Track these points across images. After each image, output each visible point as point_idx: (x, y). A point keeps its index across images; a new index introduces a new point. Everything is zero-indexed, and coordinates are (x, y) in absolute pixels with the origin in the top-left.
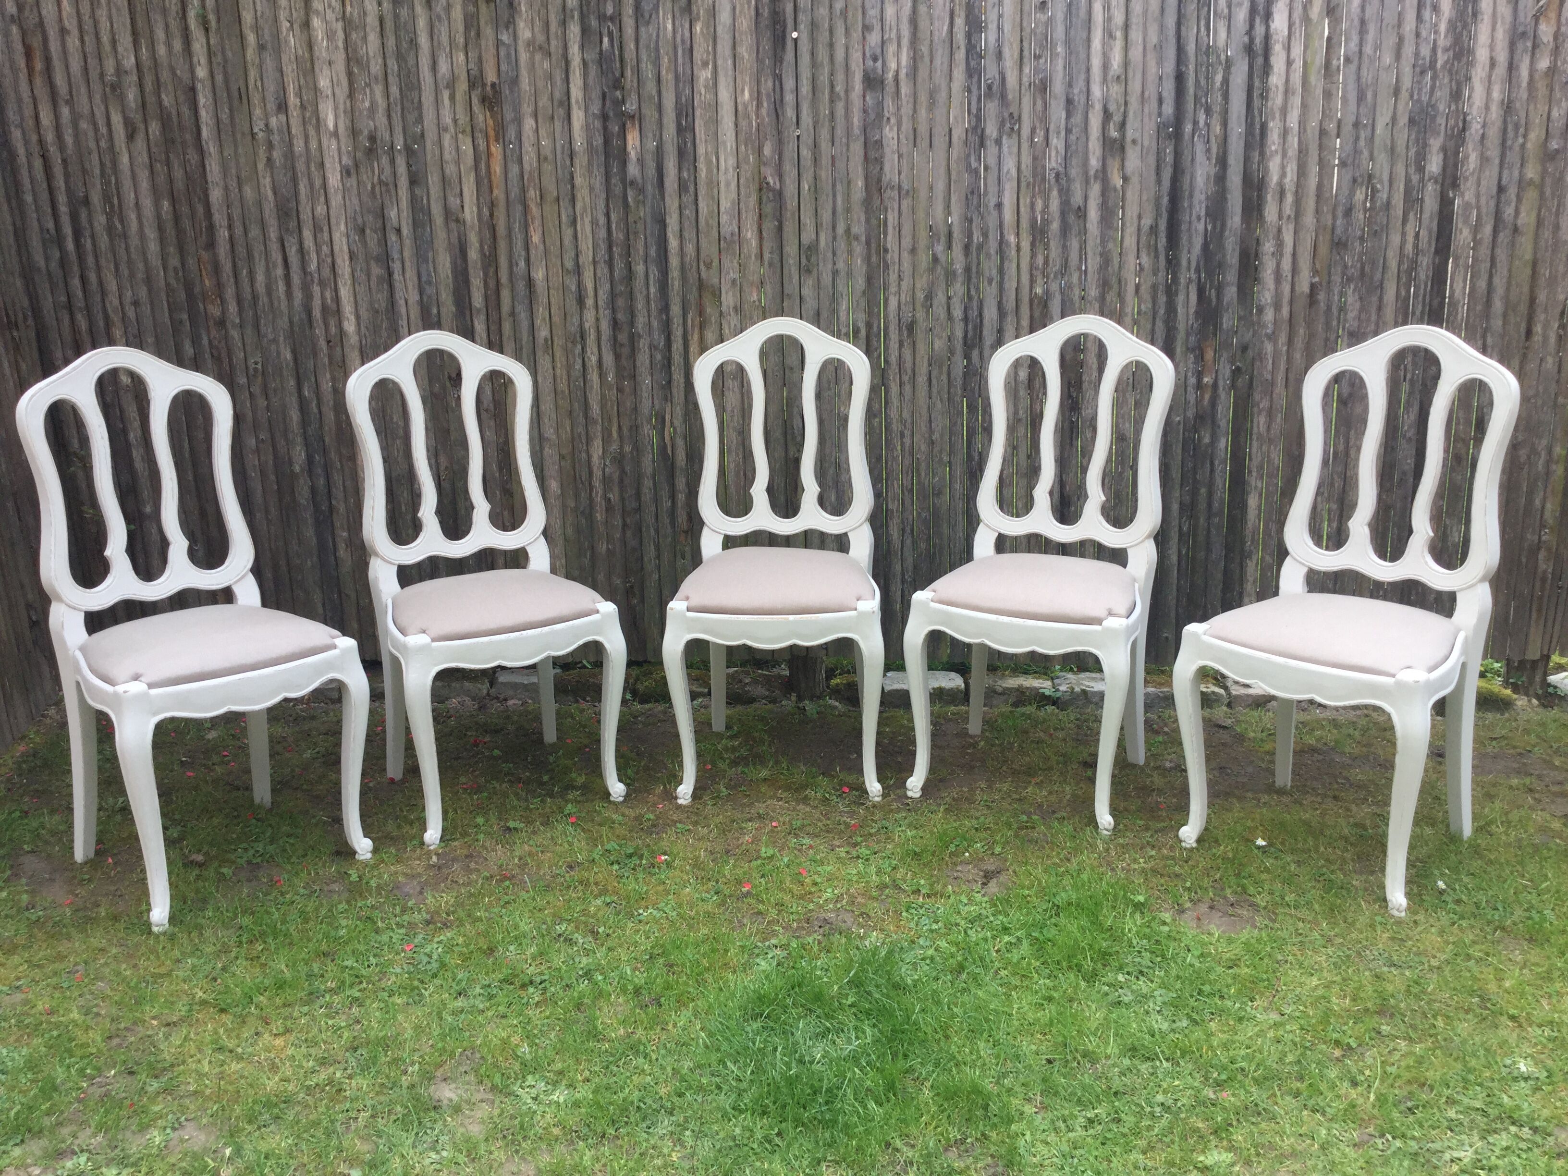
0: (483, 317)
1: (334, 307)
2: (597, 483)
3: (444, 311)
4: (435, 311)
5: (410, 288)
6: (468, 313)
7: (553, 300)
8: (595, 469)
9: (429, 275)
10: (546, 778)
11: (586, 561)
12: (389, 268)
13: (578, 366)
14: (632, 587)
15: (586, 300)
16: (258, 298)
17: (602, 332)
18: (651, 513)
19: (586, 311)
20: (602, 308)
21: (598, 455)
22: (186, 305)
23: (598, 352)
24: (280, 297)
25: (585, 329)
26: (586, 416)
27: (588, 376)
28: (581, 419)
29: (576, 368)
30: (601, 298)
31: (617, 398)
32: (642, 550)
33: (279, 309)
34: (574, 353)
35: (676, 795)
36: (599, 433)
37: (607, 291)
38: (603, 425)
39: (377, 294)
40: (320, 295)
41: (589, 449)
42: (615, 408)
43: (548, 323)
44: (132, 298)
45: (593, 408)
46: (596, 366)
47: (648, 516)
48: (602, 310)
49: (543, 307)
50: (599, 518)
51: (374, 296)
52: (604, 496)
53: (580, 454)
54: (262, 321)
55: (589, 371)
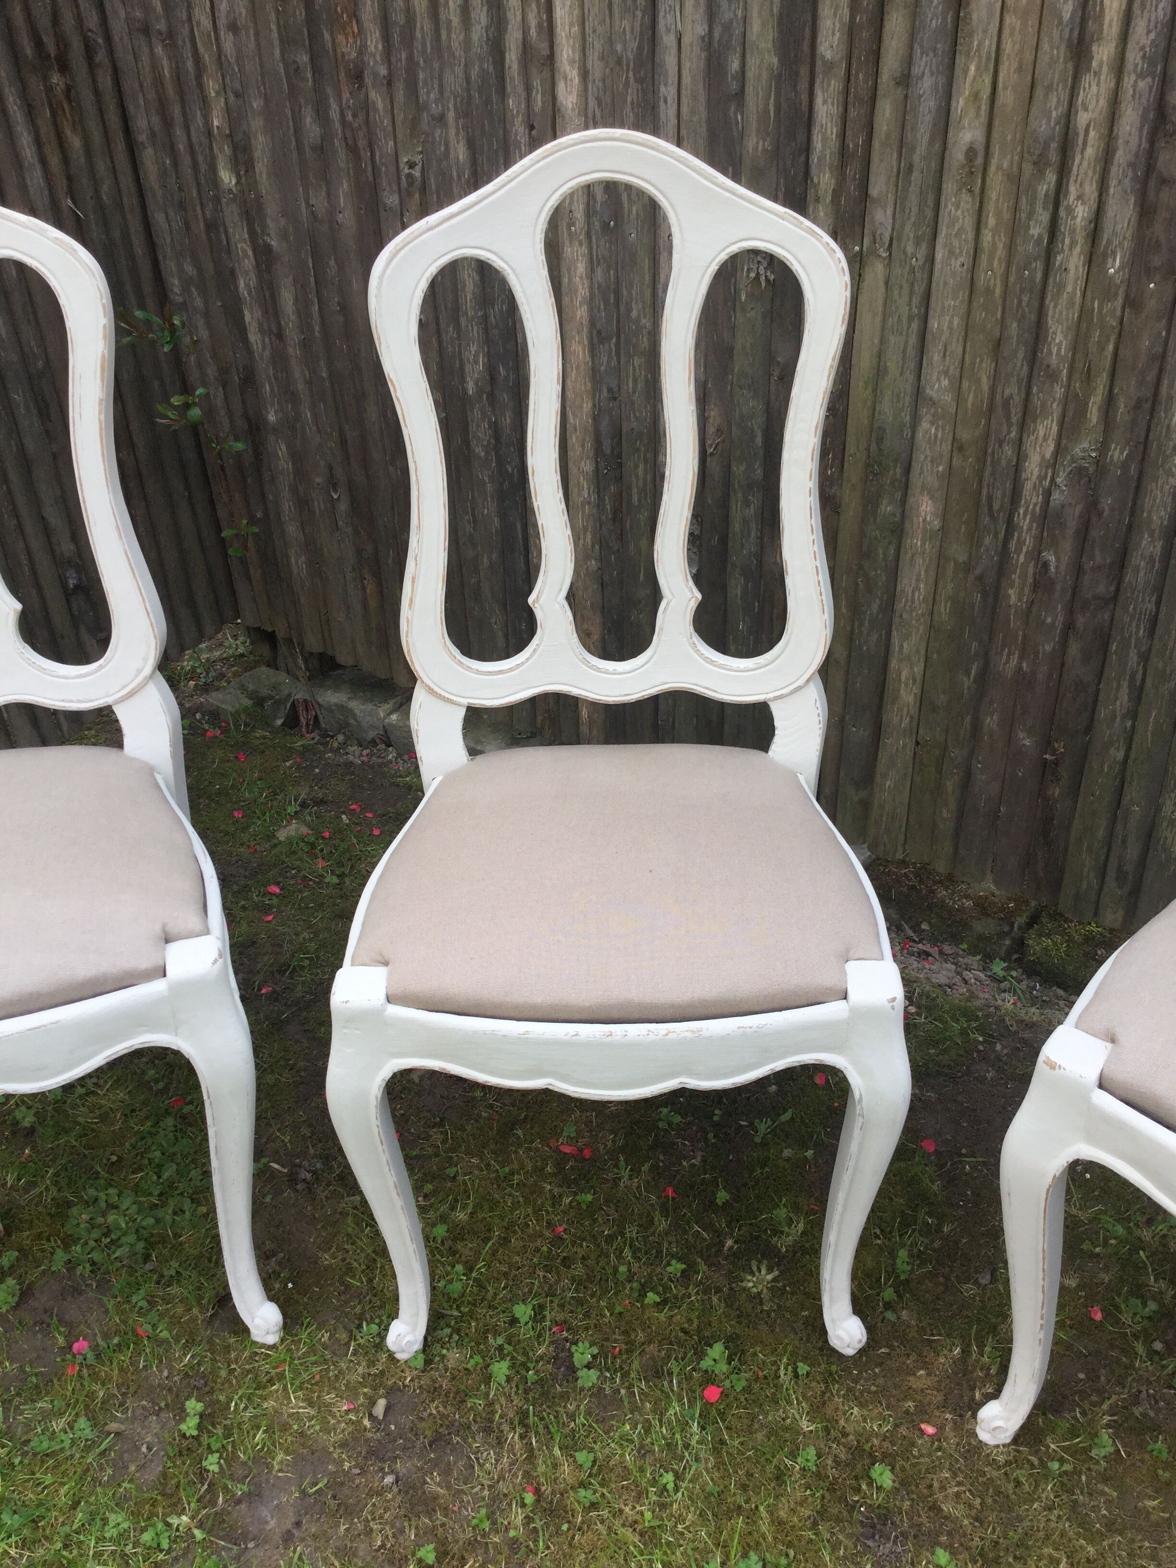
0: (835, 85)
1: (543, 48)
2: (1024, 521)
3: (752, 62)
4: (735, 65)
6: (804, 71)
7: (1008, 46)
8: (1028, 486)
10: (722, 1196)
11: (967, 682)
13: (1037, 229)
14: (1056, 763)
15: (1094, 48)
16: (415, 21)
17: (1120, 141)
18: (1140, 614)
19: (1087, 80)
20: (1135, 71)
21: (1043, 457)
22: (306, 34)
23: (1096, 194)
24: (451, 21)
25: (1075, 127)
26: (1033, 357)
27: (1059, 258)
28: (1019, 364)
29: (1031, 232)
30: (1138, 43)
31: (1121, 323)
32: (1098, 690)
33: (449, 47)
34: (1035, 192)
35: (974, 1416)
36: (1055, 405)
37: (1157, 22)
38: (1069, 385)
39: (622, 18)
40: (519, 18)
41: (1024, 439)
42: (1111, 347)
43: (984, 108)
44: (229, 12)
45: (1054, 339)
46: (1084, 234)
47: (1131, 621)
48: (1133, 77)
49: (980, 62)
50: (1013, 599)
51: (617, 23)
52: (1036, 554)
53: (1000, 446)
54: (421, 76)
55: (1063, 242)
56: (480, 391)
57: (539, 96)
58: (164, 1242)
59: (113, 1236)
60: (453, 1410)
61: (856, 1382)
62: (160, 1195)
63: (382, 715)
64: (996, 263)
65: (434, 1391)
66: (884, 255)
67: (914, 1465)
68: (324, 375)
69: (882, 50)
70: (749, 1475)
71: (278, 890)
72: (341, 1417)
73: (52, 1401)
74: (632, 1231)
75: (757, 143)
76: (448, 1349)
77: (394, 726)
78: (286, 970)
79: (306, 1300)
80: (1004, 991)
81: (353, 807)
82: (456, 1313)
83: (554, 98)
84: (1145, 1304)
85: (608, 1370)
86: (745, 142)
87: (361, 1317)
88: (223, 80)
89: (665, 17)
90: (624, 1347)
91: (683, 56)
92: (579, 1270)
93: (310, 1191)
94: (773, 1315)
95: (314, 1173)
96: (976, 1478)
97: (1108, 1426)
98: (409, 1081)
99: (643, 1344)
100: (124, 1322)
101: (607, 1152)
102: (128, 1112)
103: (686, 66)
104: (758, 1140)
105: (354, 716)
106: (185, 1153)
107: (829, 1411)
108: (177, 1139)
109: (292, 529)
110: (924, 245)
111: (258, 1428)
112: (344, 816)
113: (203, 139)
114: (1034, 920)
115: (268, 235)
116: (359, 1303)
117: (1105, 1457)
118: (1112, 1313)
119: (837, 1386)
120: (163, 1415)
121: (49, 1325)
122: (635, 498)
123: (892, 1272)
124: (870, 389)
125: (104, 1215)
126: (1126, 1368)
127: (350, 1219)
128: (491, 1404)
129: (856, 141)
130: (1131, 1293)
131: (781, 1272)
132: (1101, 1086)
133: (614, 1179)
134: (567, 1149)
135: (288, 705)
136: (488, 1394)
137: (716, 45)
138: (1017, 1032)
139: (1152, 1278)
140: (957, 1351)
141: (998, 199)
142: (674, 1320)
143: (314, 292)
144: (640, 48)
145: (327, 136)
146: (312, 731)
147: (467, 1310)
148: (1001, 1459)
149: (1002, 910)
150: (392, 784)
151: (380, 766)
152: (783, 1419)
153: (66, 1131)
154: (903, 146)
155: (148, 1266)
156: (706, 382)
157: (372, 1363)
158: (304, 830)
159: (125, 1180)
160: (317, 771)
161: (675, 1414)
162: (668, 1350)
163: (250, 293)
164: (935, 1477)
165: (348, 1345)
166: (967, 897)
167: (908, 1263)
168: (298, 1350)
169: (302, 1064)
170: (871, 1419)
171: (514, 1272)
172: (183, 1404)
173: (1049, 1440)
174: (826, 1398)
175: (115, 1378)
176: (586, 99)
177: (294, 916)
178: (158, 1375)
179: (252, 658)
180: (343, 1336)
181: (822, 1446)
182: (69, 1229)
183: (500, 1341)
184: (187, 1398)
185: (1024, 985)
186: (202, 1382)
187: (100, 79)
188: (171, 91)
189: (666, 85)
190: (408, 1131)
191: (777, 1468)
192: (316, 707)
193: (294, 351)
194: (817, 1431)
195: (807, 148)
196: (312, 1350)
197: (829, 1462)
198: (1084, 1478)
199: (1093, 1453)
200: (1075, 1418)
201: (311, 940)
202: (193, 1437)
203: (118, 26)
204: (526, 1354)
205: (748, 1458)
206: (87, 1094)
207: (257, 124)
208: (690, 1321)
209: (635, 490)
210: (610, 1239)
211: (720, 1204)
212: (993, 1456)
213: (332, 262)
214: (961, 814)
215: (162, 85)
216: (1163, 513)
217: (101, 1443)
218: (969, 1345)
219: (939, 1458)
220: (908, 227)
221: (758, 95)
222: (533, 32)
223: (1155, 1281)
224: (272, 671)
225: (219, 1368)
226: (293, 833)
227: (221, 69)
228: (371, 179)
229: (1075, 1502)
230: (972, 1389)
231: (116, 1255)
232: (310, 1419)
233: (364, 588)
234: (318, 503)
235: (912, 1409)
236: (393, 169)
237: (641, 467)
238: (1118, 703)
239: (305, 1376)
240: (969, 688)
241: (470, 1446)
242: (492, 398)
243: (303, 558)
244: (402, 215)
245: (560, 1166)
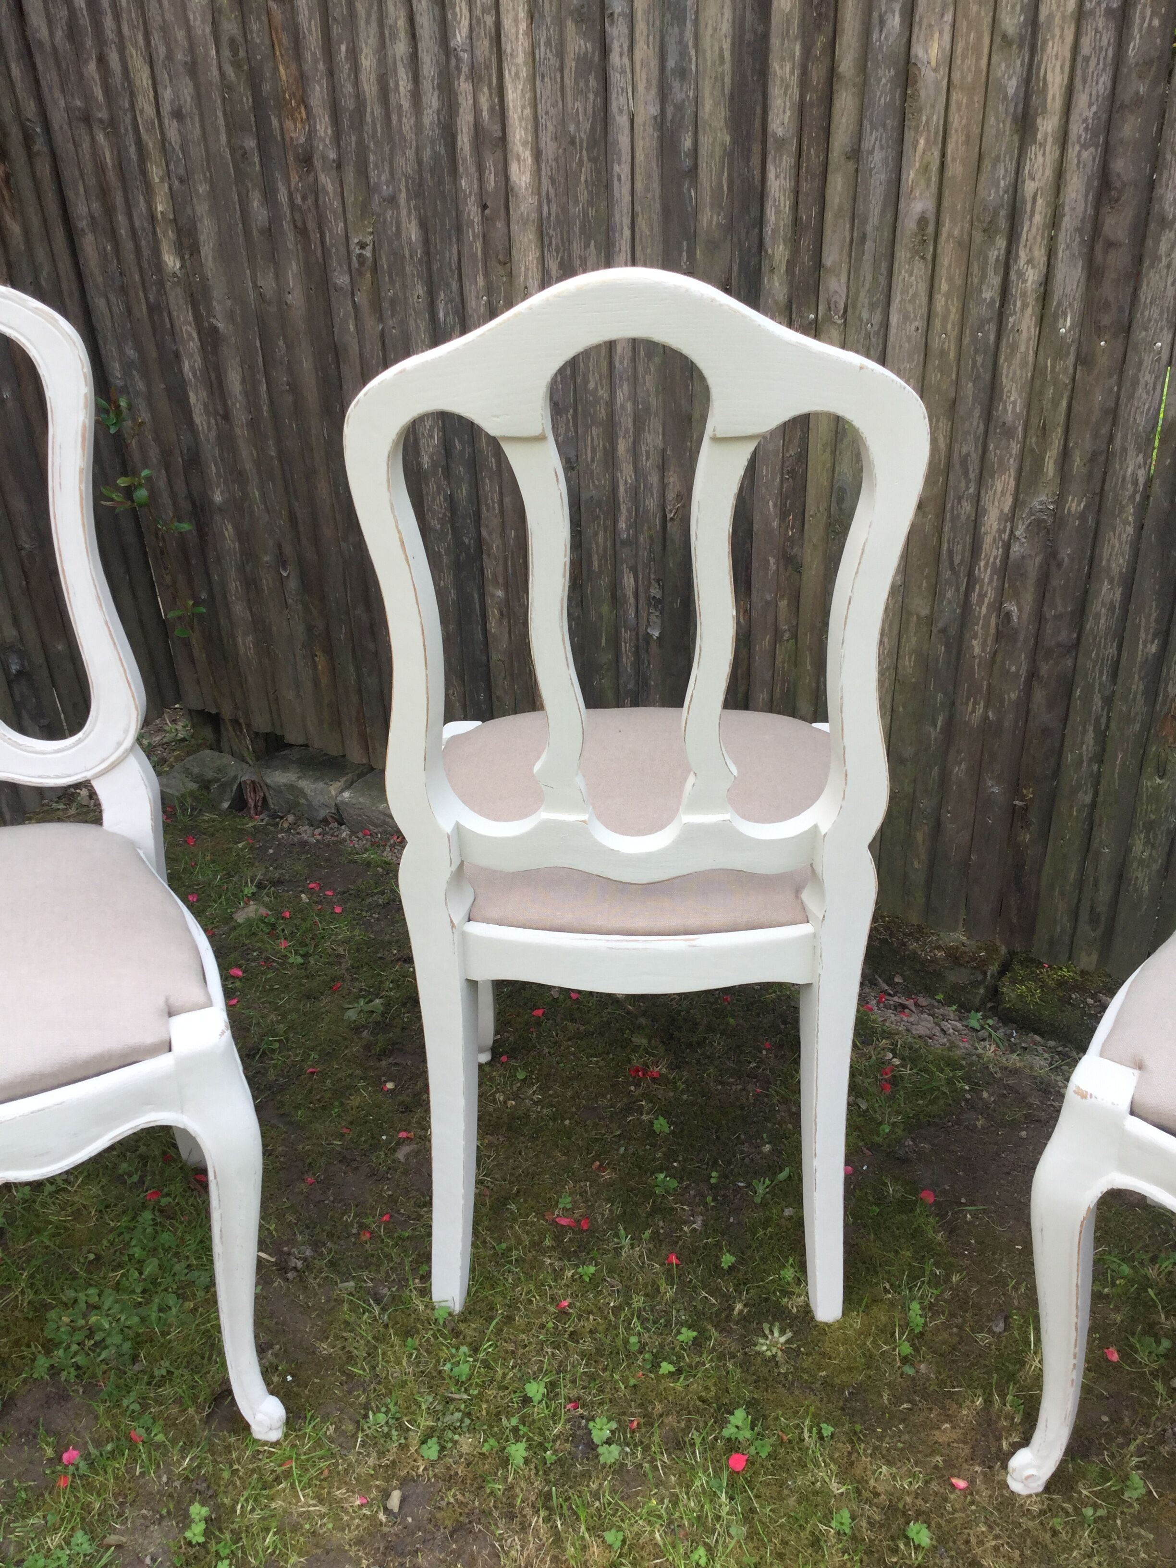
0: (787, 160)
1: (495, 128)
2: (985, 573)
3: (705, 141)
4: (688, 143)
5: (641, 87)
6: (756, 148)
8: (988, 540)
9: (683, 54)
10: (727, 1259)
11: (934, 733)
12: (603, 33)
13: (990, 291)
14: (1026, 809)
15: (1039, 120)
16: (365, 107)
17: (1067, 208)
18: (1103, 660)
19: (1033, 151)
20: (1079, 142)
21: (1002, 511)
22: (253, 119)
23: (1045, 258)
24: (401, 106)
25: (1023, 196)
26: (988, 416)
27: (1011, 320)
28: (975, 423)
29: (984, 296)
30: (1080, 115)
31: (1074, 379)
32: (1064, 735)
33: (400, 131)
34: (986, 258)
35: (1005, 1467)
36: (1012, 461)
37: (1098, 96)
38: (1024, 442)
39: (575, 99)
40: (471, 102)
41: (983, 494)
42: (1064, 403)
43: (934, 178)
44: (172, 101)
45: (1009, 397)
46: (1034, 296)
47: (1094, 667)
48: (1077, 148)
49: (929, 136)
50: (977, 650)
51: (570, 105)
52: (998, 606)
53: (959, 502)
54: (372, 158)
55: (1015, 306)
56: (434, 465)
57: (492, 176)
58: (152, 1341)
59: (97, 1338)
60: (472, 1498)
61: (881, 1438)
62: (144, 1291)
63: (333, 793)
64: (949, 326)
65: (450, 1479)
66: (839, 322)
67: (949, 1521)
68: (273, 454)
69: (833, 126)
70: (785, 1543)
71: (240, 973)
72: (354, 1512)
73: (44, 1517)
74: (638, 1301)
75: (712, 217)
76: (460, 1435)
77: (346, 804)
78: (255, 1055)
79: (306, 1392)
80: (984, 1040)
81: (311, 886)
82: (465, 1397)
83: (507, 178)
84: (1158, 1342)
85: (628, 1445)
86: (699, 217)
87: (367, 1407)
88: (167, 166)
89: (617, 98)
90: (642, 1421)
91: (636, 136)
92: (587, 1344)
93: (301, 1279)
94: (790, 1377)
95: (305, 1260)
96: (1012, 1530)
97: (1137, 1467)
98: (394, 1161)
99: (661, 1416)
100: (116, 1427)
101: (605, 1223)
102: (102, 1207)
103: (640, 145)
104: (758, 1200)
105: (305, 796)
106: (167, 1246)
107: (858, 1471)
108: (157, 1232)
109: (239, 609)
110: (879, 311)
111: (268, 1530)
112: (303, 896)
113: (146, 224)
114: (1005, 968)
115: (215, 317)
116: (364, 1392)
117: (1137, 1499)
118: (1128, 1354)
119: (863, 1445)
120: (165, 1523)
121: (35, 1437)
122: (596, 564)
123: (906, 1325)
124: (829, 450)
125: (85, 1316)
126: (1148, 1408)
127: (346, 1307)
128: (511, 1488)
129: (808, 213)
130: (1145, 1332)
131: (795, 1333)
132: (1132, 1113)
133: (615, 1249)
134: (564, 1222)
135: (235, 787)
136: (506, 1478)
137: (669, 125)
138: (1001, 1079)
139: (1163, 1316)
140: (979, 1402)
141: (950, 265)
142: (691, 1388)
143: (262, 373)
144: (593, 129)
145: (275, 219)
146: (261, 813)
147: (476, 1392)
148: (1035, 1508)
149: (974, 959)
150: (350, 862)
151: (335, 843)
152: (813, 1483)
153: (38, 1231)
154: (855, 217)
155: (137, 1367)
156: (664, 450)
157: (381, 1454)
158: (263, 911)
159: (104, 1278)
160: (271, 851)
161: (702, 1485)
162: (689, 1420)
163: (195, 375)
164: (971, 1532)
165: (354, 1436)
166: (939, 948)
167: (921, 1316)
168: (303, 1445)
169: (280, 1149)
170: (901, 1477)
171: (521, 1351)
172: (187, 1511)
173: (1080, 1485)
174: (853, 1458)
175: (111, 1487)
176: (540, 179)
177: (259, 998)
178: (156, 1481)
179: (193, 741)
180: (350, 1427)
181: (855, 1508)
182: (49, 1334)
183: (514, 1421)
184: (191, 1502)
185: (1001, 1033)
186: (205, 1485)
187: (38, 166)
188: (112, 176)
189: (619, 164)
190: (398, 1212)
191: (812, 1533)
192: (265, 788)
193: (241, 432)
194: (848, 1493)
195: (760, 221)
196: (318, 1444)
197: (864, 1524)
198: (1119, 1522)
199: (1126, 1497)
200: (1103, 1461)
201: (278, 1022)
202: (199, 1544)
203: (58, 117)
204: (542, 1434)
205: (781, 1526)
206: (57, 1192)
207: (202, 208)
208: (707, 1389)
209: (595, 558)
210: (617, 1310)
211: (725, 1267)
212: (1027, 1507)
213: (281, 343)
214: (932, 865)
215: (103, 171)
216: (1121, 561)
217: (101, 1557)
218: (991, 1394)
219: (973, 1512)
220: (862, 294)
221: (711, 171)
222: (485, 114)
223: (1167, 1318)
224: (216, 754)
225: (221, 1470)
226: (252, 915)
227: (165, 156)
228: (321, 260)
229: (1113, 1547)
230: (999, 1439)
231: (102, 1357)
232: (322, 1516)
233: (315, 666)
234: (267, 581)
235: (941, 1464)
236: (343, 250)
237: (601, 534)
238: (1085, 747)
239: (313, 1472)
240: (936, 739)
241: (493, 1533)
242: (448, 471)
243: (250, 638)
244: (353, 295)
245: (558, 1239)
